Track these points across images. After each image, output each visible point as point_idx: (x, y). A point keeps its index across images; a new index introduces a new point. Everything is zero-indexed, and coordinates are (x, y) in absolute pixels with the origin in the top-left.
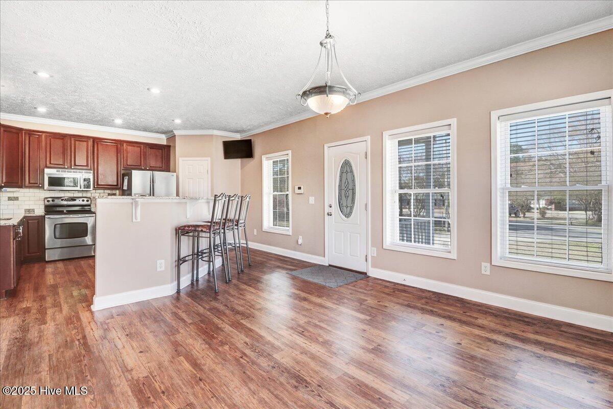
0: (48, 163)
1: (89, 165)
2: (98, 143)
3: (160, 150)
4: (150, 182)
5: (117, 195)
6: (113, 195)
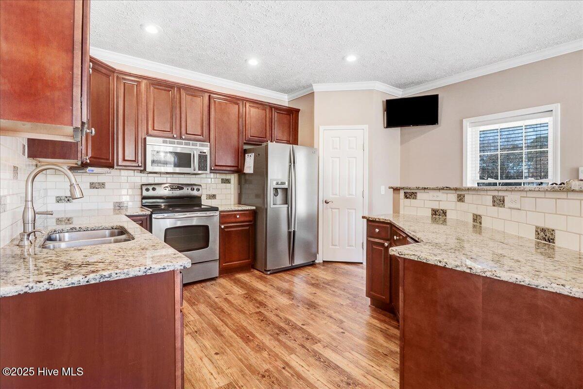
2: (215, 101)
3: (288, 116)
4: (290, 162)
5: (232, 181)
6: (227, 181)
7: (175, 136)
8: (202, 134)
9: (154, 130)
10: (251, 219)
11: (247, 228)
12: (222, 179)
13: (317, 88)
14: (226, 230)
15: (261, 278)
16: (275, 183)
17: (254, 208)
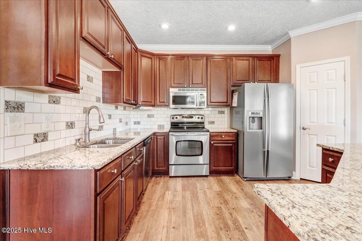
0: (172, 83)
1: (203, 82)
2: (210, 60)
3: (269, 62)
4: (265, 97)
5: (226, 112)
6: (223, 112)
7: (186, 86)
8: (202, 83)
9: (174, 84)
10: (234, 138)
11: (231, 145)
12: (219, 111)
13: (292, 34)
14: (215, 145)
15: (238, 182)
16: (250, 113)
17: (236, 131)
